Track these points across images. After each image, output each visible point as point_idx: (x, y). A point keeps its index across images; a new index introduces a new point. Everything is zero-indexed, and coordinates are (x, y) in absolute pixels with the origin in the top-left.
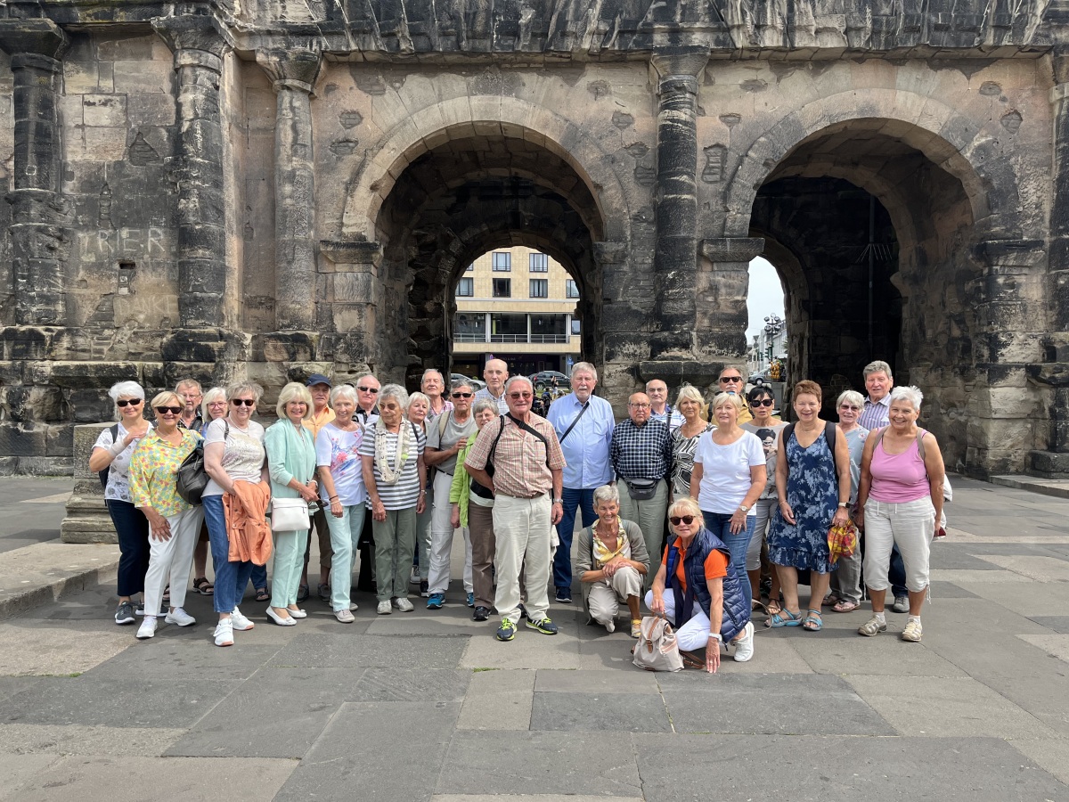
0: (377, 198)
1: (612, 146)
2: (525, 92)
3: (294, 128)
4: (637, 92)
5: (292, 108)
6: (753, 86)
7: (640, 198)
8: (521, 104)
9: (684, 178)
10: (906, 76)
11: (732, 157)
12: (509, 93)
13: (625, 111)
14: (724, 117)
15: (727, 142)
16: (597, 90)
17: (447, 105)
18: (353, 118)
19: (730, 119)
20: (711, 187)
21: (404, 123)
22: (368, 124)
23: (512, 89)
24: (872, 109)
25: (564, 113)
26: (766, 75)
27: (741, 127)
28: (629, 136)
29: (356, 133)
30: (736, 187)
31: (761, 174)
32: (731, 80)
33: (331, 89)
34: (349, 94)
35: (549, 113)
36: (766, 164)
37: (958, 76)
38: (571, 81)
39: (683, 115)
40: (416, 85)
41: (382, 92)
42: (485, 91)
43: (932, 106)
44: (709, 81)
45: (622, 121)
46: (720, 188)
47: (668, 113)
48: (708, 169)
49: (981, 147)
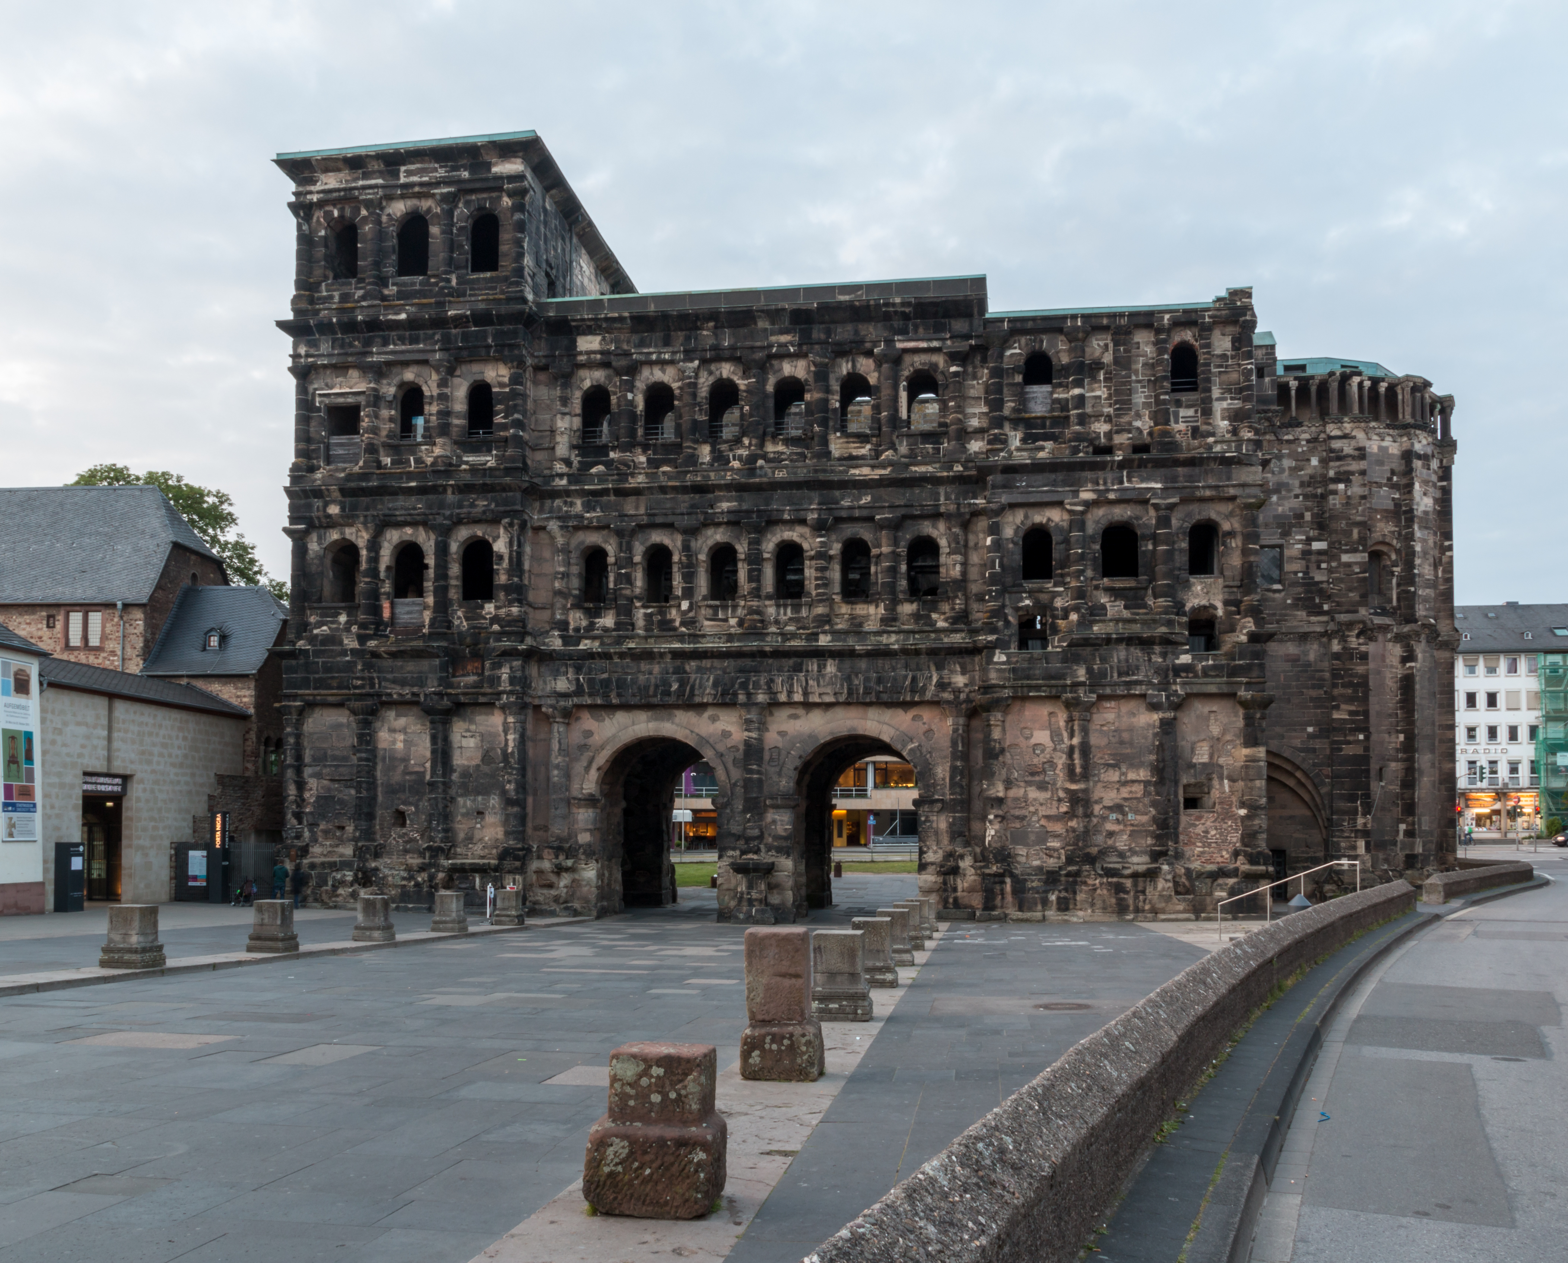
0: (602, 772)
1: (721, 748)
2: (677, 720)
3: (560, 742)
4: (734, 720)
5: (559, 732)
6: (795, 717)
7: (736, 774)
8: (674, 727)
9: (754, 767)
10: (873, 714)
11: (784, 753)
12: (668, 720)
13: (728, 729)
14: (779, 733)
15: (780, 745)
16: (714, 719)
17: (636, 727)
18: (589, 734)
19: (782, 734)
20: (773, 769)
21: (614, 736)
22: (596, 737)
23: (670, 718)
24: (855, 729)
25: (696, 730)
26: (800, 711)
27: (788, 738)
28: (730, 743)
29: (590, 741)
30: (785, 770)
31: (798, 763)
32: (782, 714)
33: (578, 719)
34: (587, 722)
35: (688, 732)
36: (800, 757)
37: (900, 712)
38: (700, 714)
39: (754, 735)
40: (621, 718)
41: (603, 720)
42: (656, 719)
43: (885, 727)
44: (771, 714)
45: (726, 734)
46: (777, 769)
47: (746, 733)
48: (771, 759)
49: (911, 750)
